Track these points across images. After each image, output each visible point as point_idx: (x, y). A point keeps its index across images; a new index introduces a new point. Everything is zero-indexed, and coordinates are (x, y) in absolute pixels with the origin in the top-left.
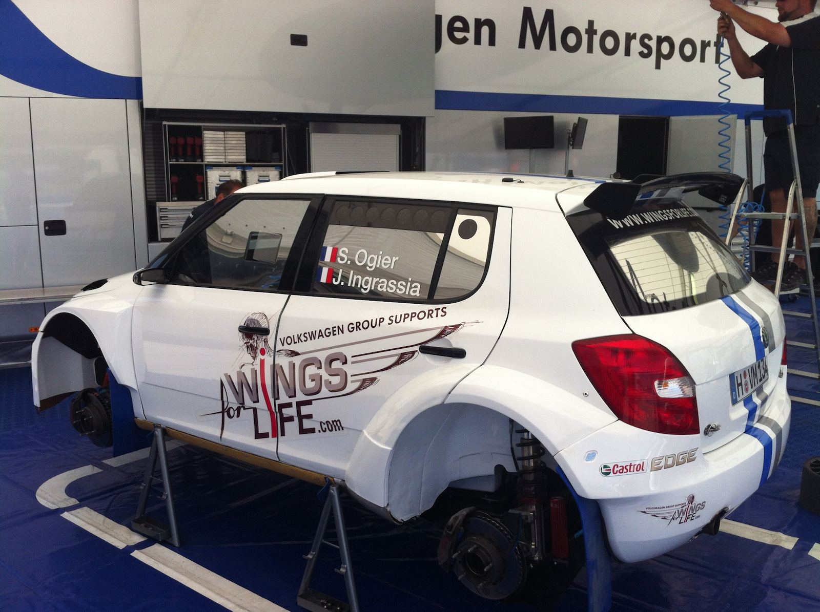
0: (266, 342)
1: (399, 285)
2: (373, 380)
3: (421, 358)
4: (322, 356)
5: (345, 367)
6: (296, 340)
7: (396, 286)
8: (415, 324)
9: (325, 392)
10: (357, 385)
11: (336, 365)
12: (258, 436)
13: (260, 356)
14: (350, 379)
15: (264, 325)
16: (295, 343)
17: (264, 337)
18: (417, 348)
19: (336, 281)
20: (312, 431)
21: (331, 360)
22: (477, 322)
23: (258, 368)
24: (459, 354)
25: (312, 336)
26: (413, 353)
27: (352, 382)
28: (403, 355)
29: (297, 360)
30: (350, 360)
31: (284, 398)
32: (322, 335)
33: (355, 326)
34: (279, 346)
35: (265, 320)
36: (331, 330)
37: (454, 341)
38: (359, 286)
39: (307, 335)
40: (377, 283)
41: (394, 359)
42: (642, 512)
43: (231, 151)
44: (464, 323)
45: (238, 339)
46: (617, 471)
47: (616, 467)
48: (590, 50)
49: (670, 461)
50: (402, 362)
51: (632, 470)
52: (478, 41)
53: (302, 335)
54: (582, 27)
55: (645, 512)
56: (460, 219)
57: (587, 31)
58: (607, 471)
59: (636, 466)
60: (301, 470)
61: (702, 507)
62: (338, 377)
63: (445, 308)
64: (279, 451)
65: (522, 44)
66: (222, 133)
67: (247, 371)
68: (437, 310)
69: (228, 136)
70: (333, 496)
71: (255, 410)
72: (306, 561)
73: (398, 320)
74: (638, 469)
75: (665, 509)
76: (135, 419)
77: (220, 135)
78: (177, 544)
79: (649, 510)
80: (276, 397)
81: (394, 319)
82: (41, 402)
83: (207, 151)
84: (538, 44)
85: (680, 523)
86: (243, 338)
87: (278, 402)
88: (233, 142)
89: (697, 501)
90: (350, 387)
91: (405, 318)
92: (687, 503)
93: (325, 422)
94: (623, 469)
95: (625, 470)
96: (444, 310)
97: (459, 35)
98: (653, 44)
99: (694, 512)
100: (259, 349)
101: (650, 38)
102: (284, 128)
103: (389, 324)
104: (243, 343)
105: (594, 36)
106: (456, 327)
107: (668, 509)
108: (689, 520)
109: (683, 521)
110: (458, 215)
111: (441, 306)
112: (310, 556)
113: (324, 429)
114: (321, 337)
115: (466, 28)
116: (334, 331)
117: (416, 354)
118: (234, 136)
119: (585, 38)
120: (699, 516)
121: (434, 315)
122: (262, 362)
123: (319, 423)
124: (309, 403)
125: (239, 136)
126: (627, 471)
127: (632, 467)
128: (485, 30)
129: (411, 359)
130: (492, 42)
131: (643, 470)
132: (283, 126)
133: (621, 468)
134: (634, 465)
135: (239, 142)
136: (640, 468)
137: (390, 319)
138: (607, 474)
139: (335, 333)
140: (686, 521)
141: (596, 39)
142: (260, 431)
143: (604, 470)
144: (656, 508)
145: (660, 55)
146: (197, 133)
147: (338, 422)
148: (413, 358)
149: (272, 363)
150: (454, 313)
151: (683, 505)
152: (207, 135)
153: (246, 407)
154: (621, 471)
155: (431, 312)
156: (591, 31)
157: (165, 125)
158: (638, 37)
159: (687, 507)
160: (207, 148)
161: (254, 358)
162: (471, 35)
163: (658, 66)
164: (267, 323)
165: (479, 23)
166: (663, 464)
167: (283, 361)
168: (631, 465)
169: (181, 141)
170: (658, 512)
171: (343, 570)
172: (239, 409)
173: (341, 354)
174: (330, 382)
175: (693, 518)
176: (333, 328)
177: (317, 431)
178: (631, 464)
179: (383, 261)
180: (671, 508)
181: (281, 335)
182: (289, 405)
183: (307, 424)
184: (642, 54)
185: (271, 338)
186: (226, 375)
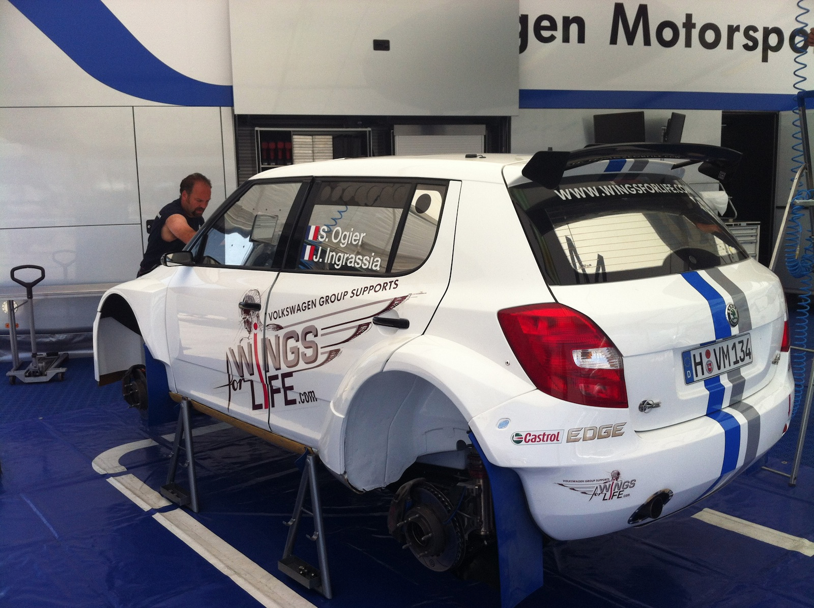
0: (258, 317)
1: (364, 261)
2: (337, 351)
3: (375, 329)
4: (299, 329)
5: (316, 339)
6: (281, 315)
7: (362, 260)
8: (371, 296)
9: (302, 365)
10: (326, 356)
11: (310, 337)
12: (256, 407)
13: (254, 331)
14: (320, 351)
15: (257, 301)
16: (280, 317)
17: (257, 313)
18: (371, 320)
19: (316, 258)
20: (293, 402)
21: (306, 333)
22: (422, 293)
23: (252, 342)
24: (403, 324)
25: (292, 310)
26: (368, 324)
27: (322, 353)
28: (360, 326)
29: (281, 333)
30: (320, 332)
31: (272, 372)
32: (300, 310)
33: (324, 300)
34: (268, 322)
35: (258, 297)
36: (307, 305)
37: (401, 312)
38: (333, 263)
39: (289, 310)
40: (347, 259)
41: (354, 330)
42: (560, 484)
43: (318, 154)
44: (411, 294)
45: (237, 315)
46: (529, 440)
47: (528, 435)
48: (688, 44)
49: (590, 434)
50: (360, 334)
51: (545, 439)
52: (566, 39)
53: (285, 310)
54: (680, 21)
55: (562, 485)
56: (419, 193)
57: (685, 25)
58: (518, 439)
59: (550, 436)
60: (287, 440)
61: (632, 485)
62: (312, 349)
63: (397, 280)
64: (270, 422)
65: (614, 41)
66: (310, 137)
67: (245, 345)
68: (391, 282)
69: (316, 140)
70: (308, 465)
71: (252, 382)
72: (288, 527)
73: (358, 294)
74: (552, 439)
75: (585, 483)
76: (170, 393)
77: (308, 139)
78: (195, 509)
79: (567, 483)
80: (267, 371)
81: (355, 292)
82: (101, 377)
83: (296, 155)
84: (630, 40)
85: (604, 500)
86: (242, 314)
87: (269, 374)
88: (321, 146)
89: (624, 478)
90: (321, 358)
91: (364, 291)
92: (611, 479)
93: (303, 393)
94: (535, 438)
95: (538, 439)
96: (396, 282)
97: (546, 34)
98: (759, 36)
99: (622, 489)
100: (253, 323)
101: (755, 29)
102: (369, 131)
103: (351, 297)
104: (242, 319)
105: (693, 30)
106: (404, 298)
107: (587, 483)
108: (615, 498)
109: (607, 497)
110: (417, 191)
111: (394, 279)
112: (290, 523)
113: (303, 401)
114: (299, 311)
115: (553, 27)
116: (309, 305)
117: (370, 326)
118: (322, 140)
119: (682, 32)
120: (629, 495)
121: (388, 288)
122: (255, 335)
123: (299, 395)
124: (290, 375)
125: (325, 140)
126: (540, 441)
127: (546, 437)
128: (574, 28)
129: (366, 331)
130: (581, 39)
131: (557, 440)
132: (369, 129)
133: (534, 437)
134: (548, 435)
135: (326, 146)
136: (555, 438)
137: (352, 293)
138: (518, 442)
139: (309, 307)
140: (611, 497)
141: (695, 33)
142: (257, 403)
143: (515, 438)
144: (574, 481)
145: (767, 47)
146: (288, 137)
147: (312, 393)
148: (368, 329)
149: (262, 337)
150: (405, 285)
151: (606, 481)
152: (297, 139)
153: (245, 380)
154: (533, 440)
155: (385, 285)
156: (689, 24)
157: (257, 131)
158: (742, 29)
159: (611, 483)
160: (296, 152)
161: (250, 332)
162: (559, 34)
163: (765, 59)
164: (259, 299)
165: (567, 21)
166: (581, 435)
167: (271, 335)
168: (544, 435)
169: (272, 145)
170: (578, 486)
171: (314, 537)
172: (240, 381)
173: (313, 327)
174: (305, 354)
175: (620, 496)
176: (309, 302)
177: (297, 402)
178: (544, 433)
179: (354, 238)
180: (591, 483)
181: (270, 311)
182: (276, 377)
183: (291, 395)
184: (746, 47)
185: (262, 313)
186: (230, 349)
